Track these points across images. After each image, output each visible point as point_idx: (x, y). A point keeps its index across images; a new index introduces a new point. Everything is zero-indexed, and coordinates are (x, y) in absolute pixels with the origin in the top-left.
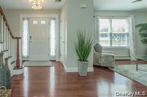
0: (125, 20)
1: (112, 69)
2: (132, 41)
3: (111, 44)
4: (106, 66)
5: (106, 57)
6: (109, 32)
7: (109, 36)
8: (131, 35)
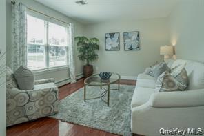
0: (64, 28)
1: (54, 117)
2: (72, 57)
3: (48, 64)
4: (42, 116)
5: (43, 96)
6: (44, 43)
7: (44, 50)
8: (71, 49)
